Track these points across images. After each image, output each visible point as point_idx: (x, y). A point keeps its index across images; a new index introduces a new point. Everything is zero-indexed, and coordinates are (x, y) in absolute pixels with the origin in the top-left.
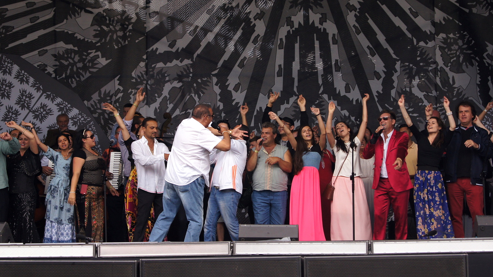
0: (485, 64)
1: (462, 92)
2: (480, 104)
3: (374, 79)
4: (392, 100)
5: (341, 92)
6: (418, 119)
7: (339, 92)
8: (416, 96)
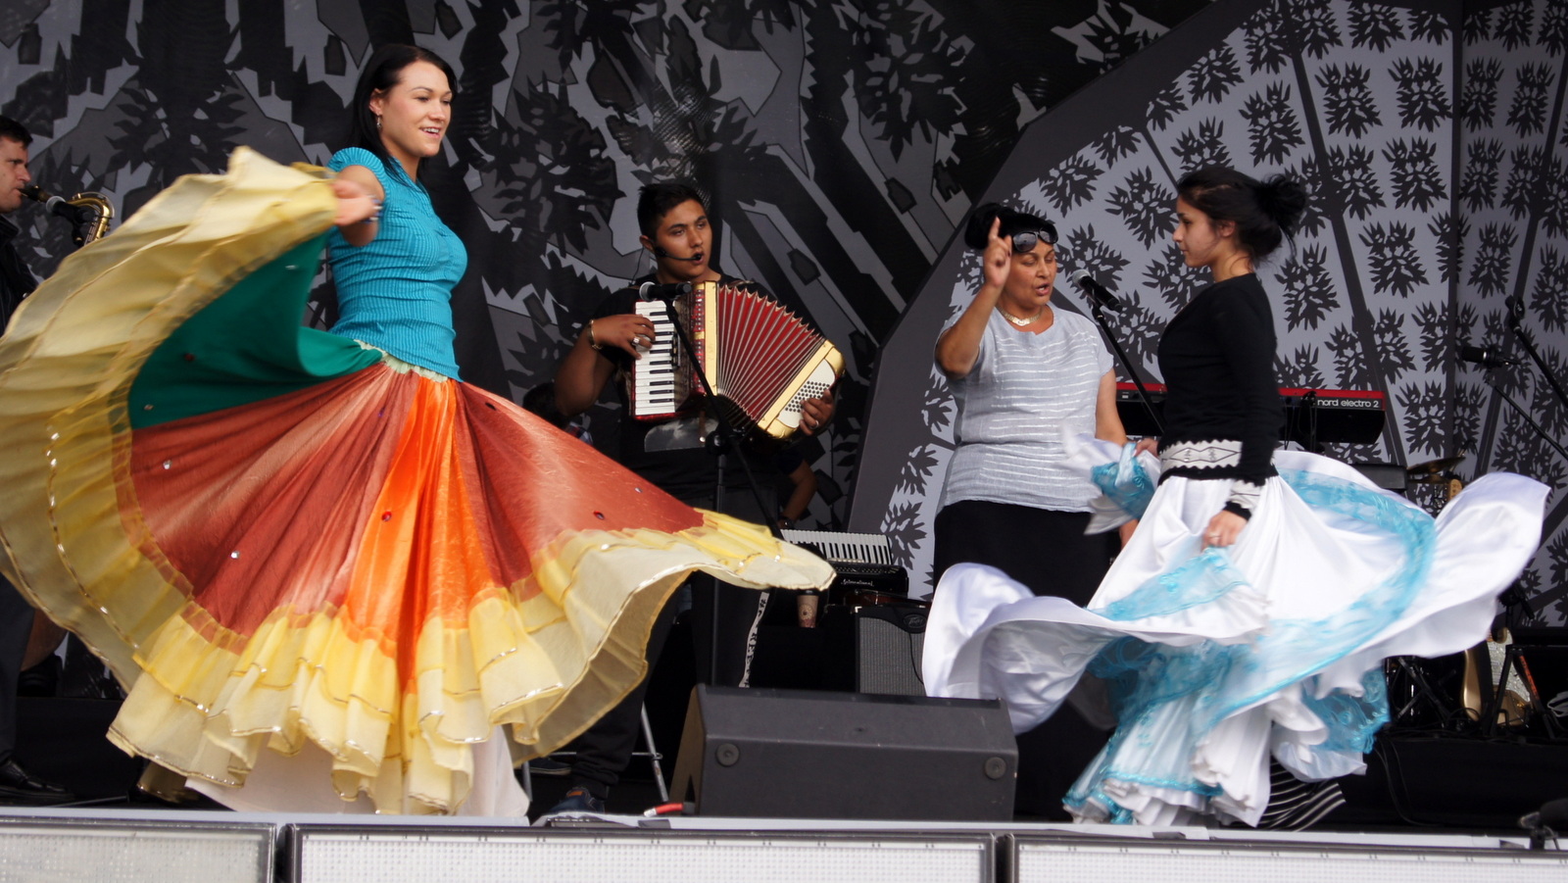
0: (838, 21)
1: (743, 121)
2: (807, 175)
3: (433, 33)
4: (494, 124)
5: (309, 70)
6: (582, 208)
7: (303, 66)
8: (583, 119)
